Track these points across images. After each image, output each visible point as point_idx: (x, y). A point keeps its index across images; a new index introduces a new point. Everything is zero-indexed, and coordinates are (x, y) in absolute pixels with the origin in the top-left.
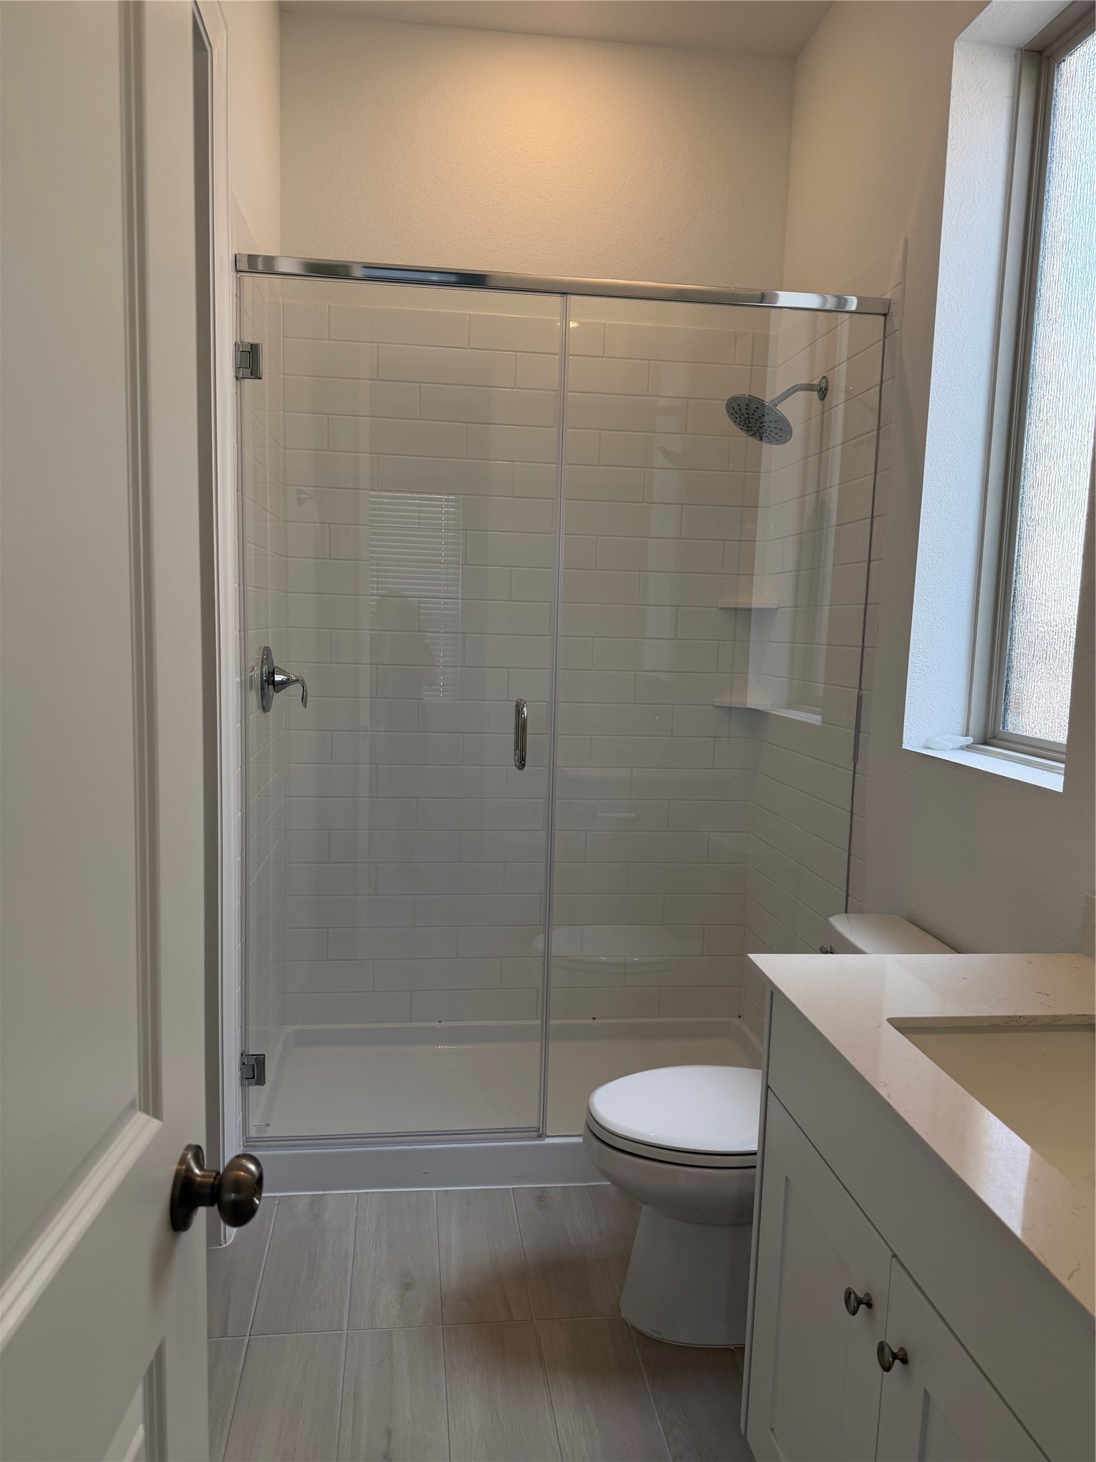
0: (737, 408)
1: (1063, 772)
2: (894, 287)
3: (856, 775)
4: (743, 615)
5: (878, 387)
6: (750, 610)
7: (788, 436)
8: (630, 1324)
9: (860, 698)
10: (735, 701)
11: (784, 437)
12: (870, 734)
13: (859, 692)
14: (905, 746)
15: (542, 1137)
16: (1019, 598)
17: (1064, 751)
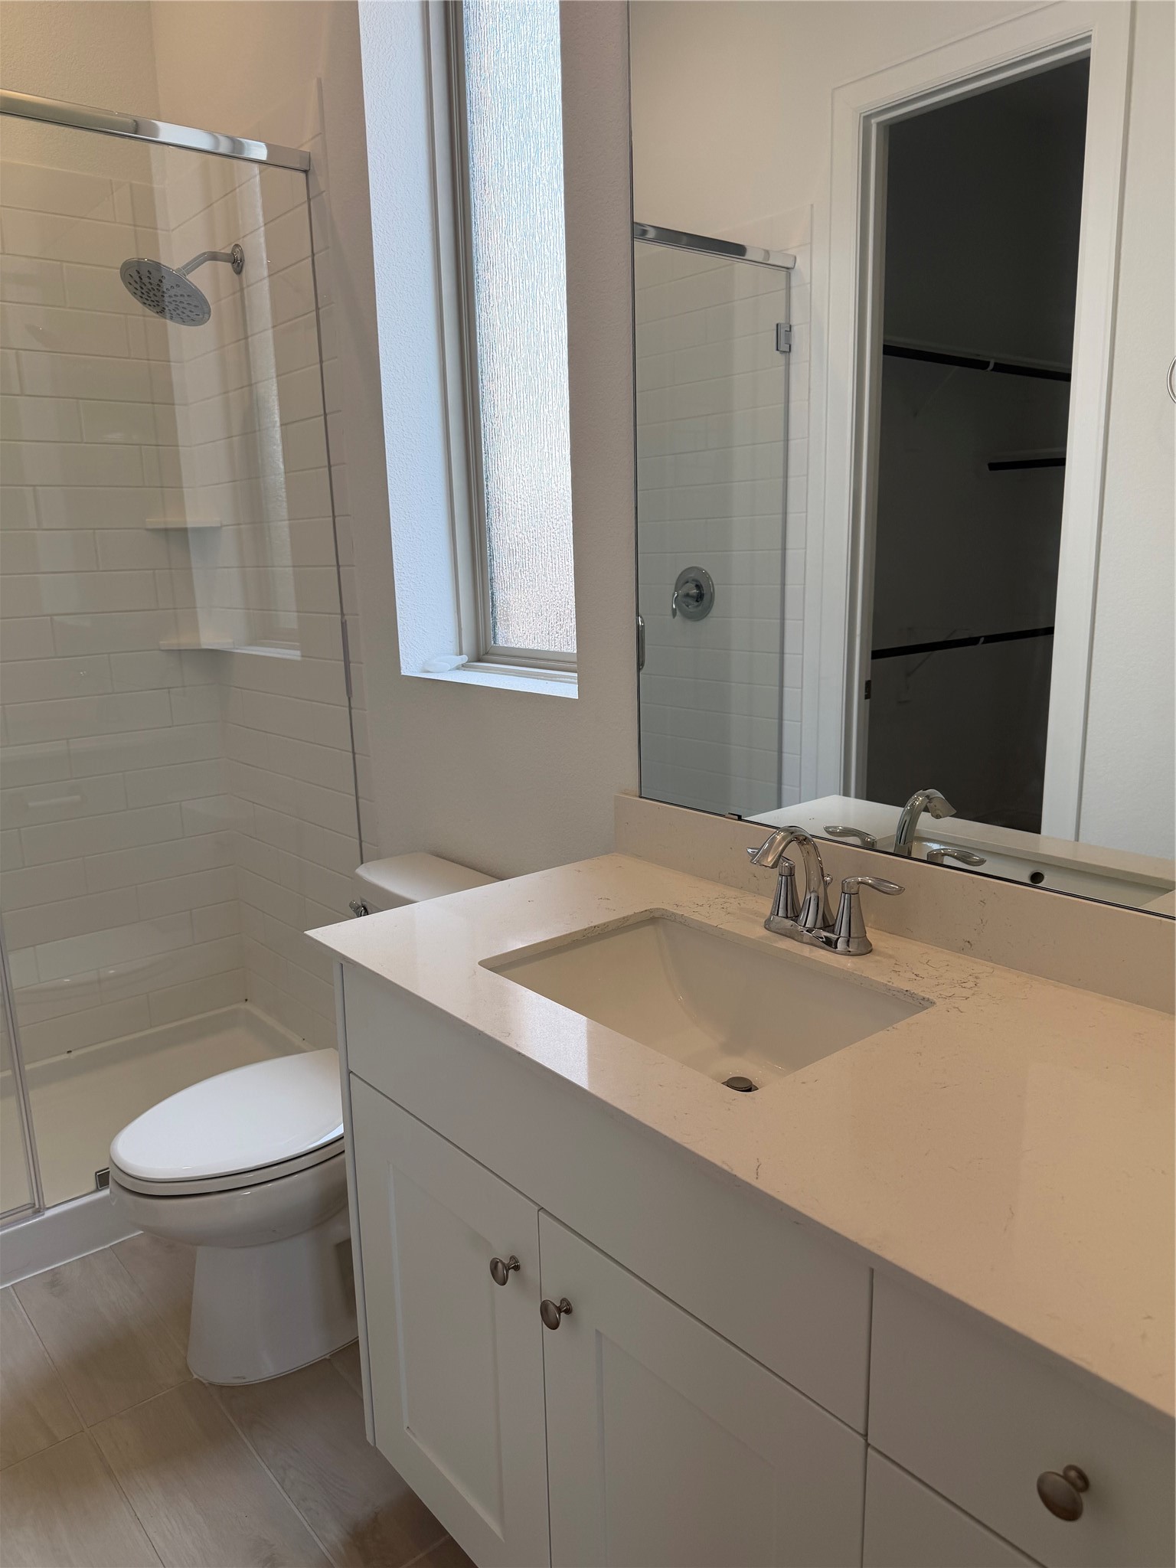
0: (135, 275)
1: (577, 681)
2: (313, 138)
3: (353, 711)
4: (178, 537)
5: (310, 259)
6: (185, 530)
7: (206, 316)
8: (204, 1382)
9: (344, 625)
10: (185, 641)
11: (201, 316)
12: (362, 663)
13: (342, 617)
14: (405, 671)
15: (39, 1212)
16: (493, 504)
17: (575, 660)
